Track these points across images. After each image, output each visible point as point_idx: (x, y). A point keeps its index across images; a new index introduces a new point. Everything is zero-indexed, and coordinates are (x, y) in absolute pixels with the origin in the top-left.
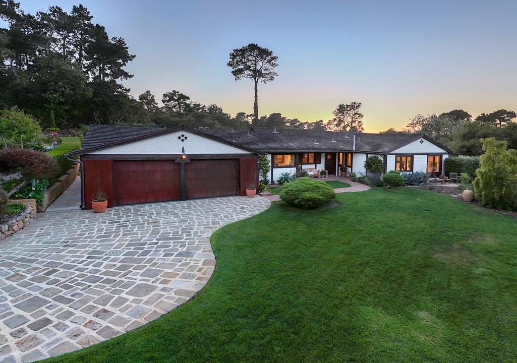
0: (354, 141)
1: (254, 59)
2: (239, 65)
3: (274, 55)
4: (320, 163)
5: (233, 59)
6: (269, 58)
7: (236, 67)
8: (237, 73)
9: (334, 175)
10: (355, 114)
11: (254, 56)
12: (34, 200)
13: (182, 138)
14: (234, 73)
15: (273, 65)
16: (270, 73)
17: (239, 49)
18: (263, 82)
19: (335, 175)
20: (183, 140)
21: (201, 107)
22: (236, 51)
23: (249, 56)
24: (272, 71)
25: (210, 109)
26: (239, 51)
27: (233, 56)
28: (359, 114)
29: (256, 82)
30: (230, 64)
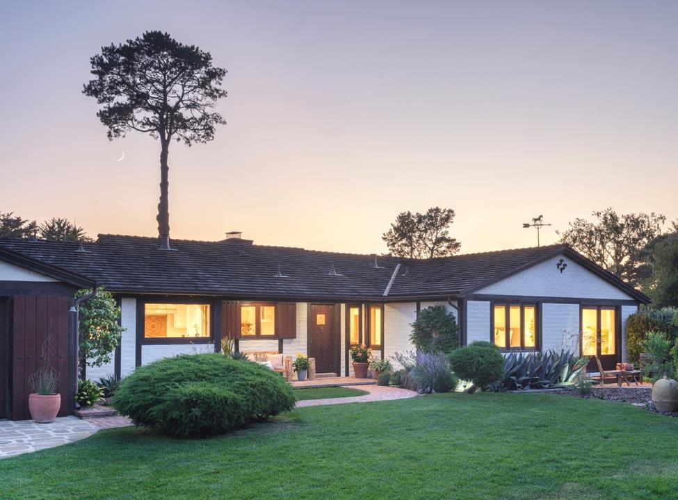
0: (393, 277)
1: (160, 75)
2: (118, 93)
3: (215, 64)
4: (295, 338)
5: (101, 74)
6: (200, 74)
7: (111, 99)
8: (115, 117)
10: (439, 241)
11: (161, 70)
14: (106, 117)
15: (213, 94)
16: (205, 116)
17: (117, 46)
18: (183, 141)
21: (23, 227)
22: (110, 51)
23: (146, 67)
24: (208, 110)
25: (50, 232)
26: (118, 51)
27: (102, 67)
28: (448, 240)
29: (165, 144)
30: (91, 90)
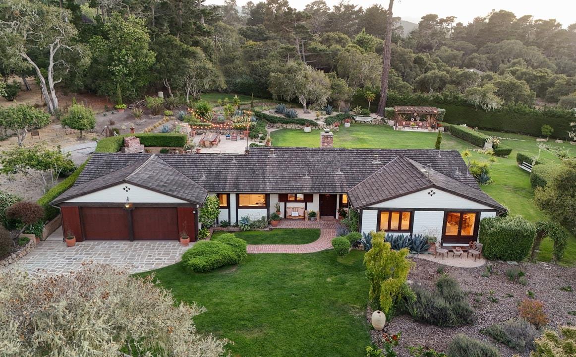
4: (312, 202)
9: (332, 217)
12: (34, 235)
13: (126, 189)
19: (335, 217)
20: (127, 191)
